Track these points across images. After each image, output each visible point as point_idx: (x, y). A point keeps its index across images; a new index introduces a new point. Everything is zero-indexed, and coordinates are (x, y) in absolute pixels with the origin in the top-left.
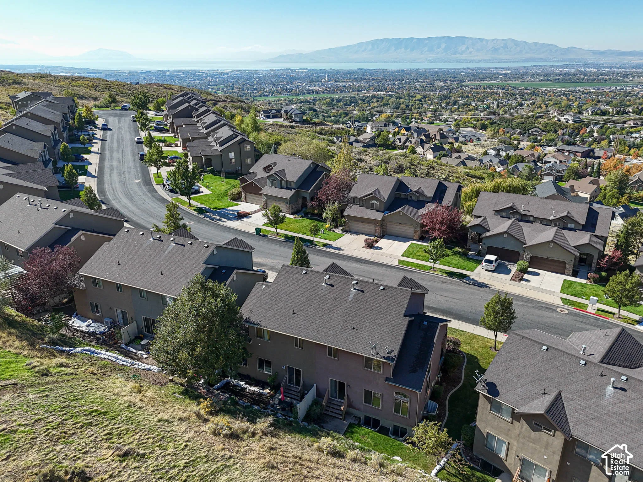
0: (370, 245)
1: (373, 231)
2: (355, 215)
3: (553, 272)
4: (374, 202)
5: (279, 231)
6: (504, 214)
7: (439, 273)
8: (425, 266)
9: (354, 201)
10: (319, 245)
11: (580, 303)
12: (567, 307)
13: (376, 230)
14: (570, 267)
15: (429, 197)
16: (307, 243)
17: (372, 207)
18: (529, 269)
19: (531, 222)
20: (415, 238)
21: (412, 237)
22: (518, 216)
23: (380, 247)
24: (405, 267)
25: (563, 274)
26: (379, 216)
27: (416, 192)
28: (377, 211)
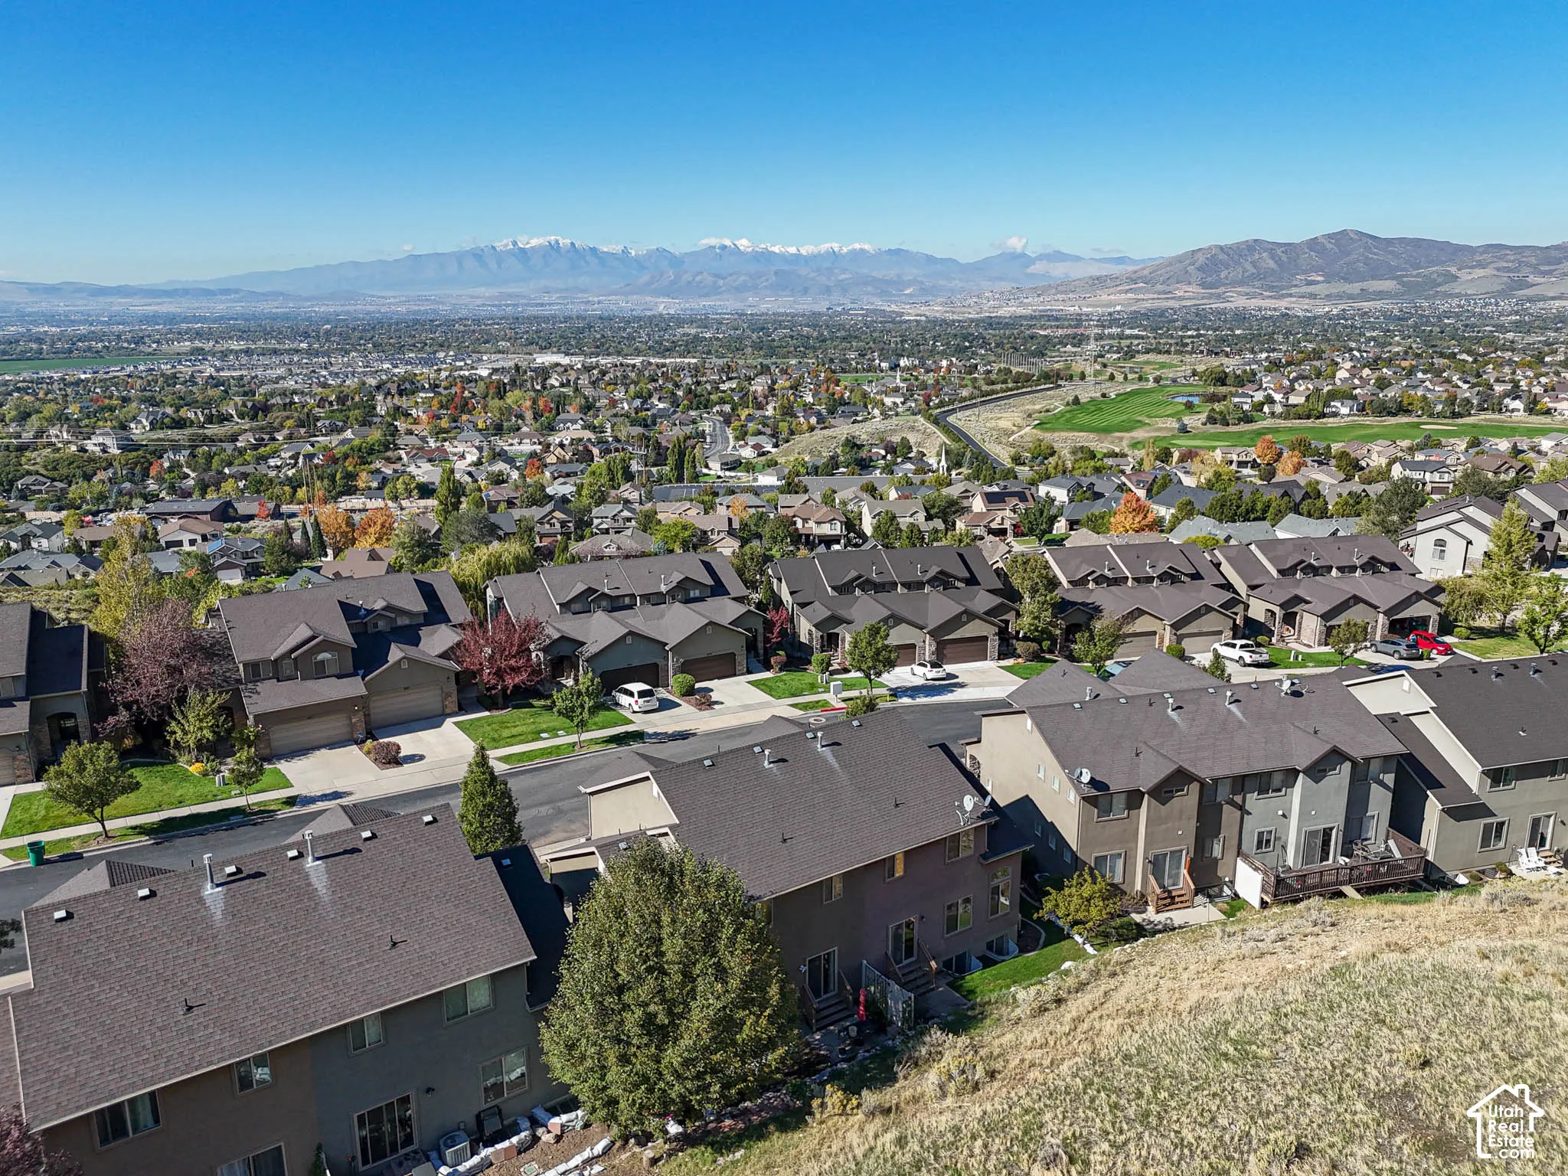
0: (392, 759)
1: (345, 730)
2: (287, 704)
3: (719, 678)
4: (324, 656)
5: (110, 825)
6: (576, 607)
7: (598, 747)
8: (558, 747)
9: (255, 670)
10: (272, 808)
11: (818, 702)
12: (811, 713)
13: (352, 726)
14: (741, 659)
15: (417, 614)
16: (234, 819)
17: (319, 672)
18: (697, 685)
19: (631, 607)
20: (448, 711)
21: (440, 712)
22: (604, 603)
23: (414, 756)
24: (528, 765)
25: (735, 675)
26: (354, 687)
27: (383, 609)
28: (339, 677)
